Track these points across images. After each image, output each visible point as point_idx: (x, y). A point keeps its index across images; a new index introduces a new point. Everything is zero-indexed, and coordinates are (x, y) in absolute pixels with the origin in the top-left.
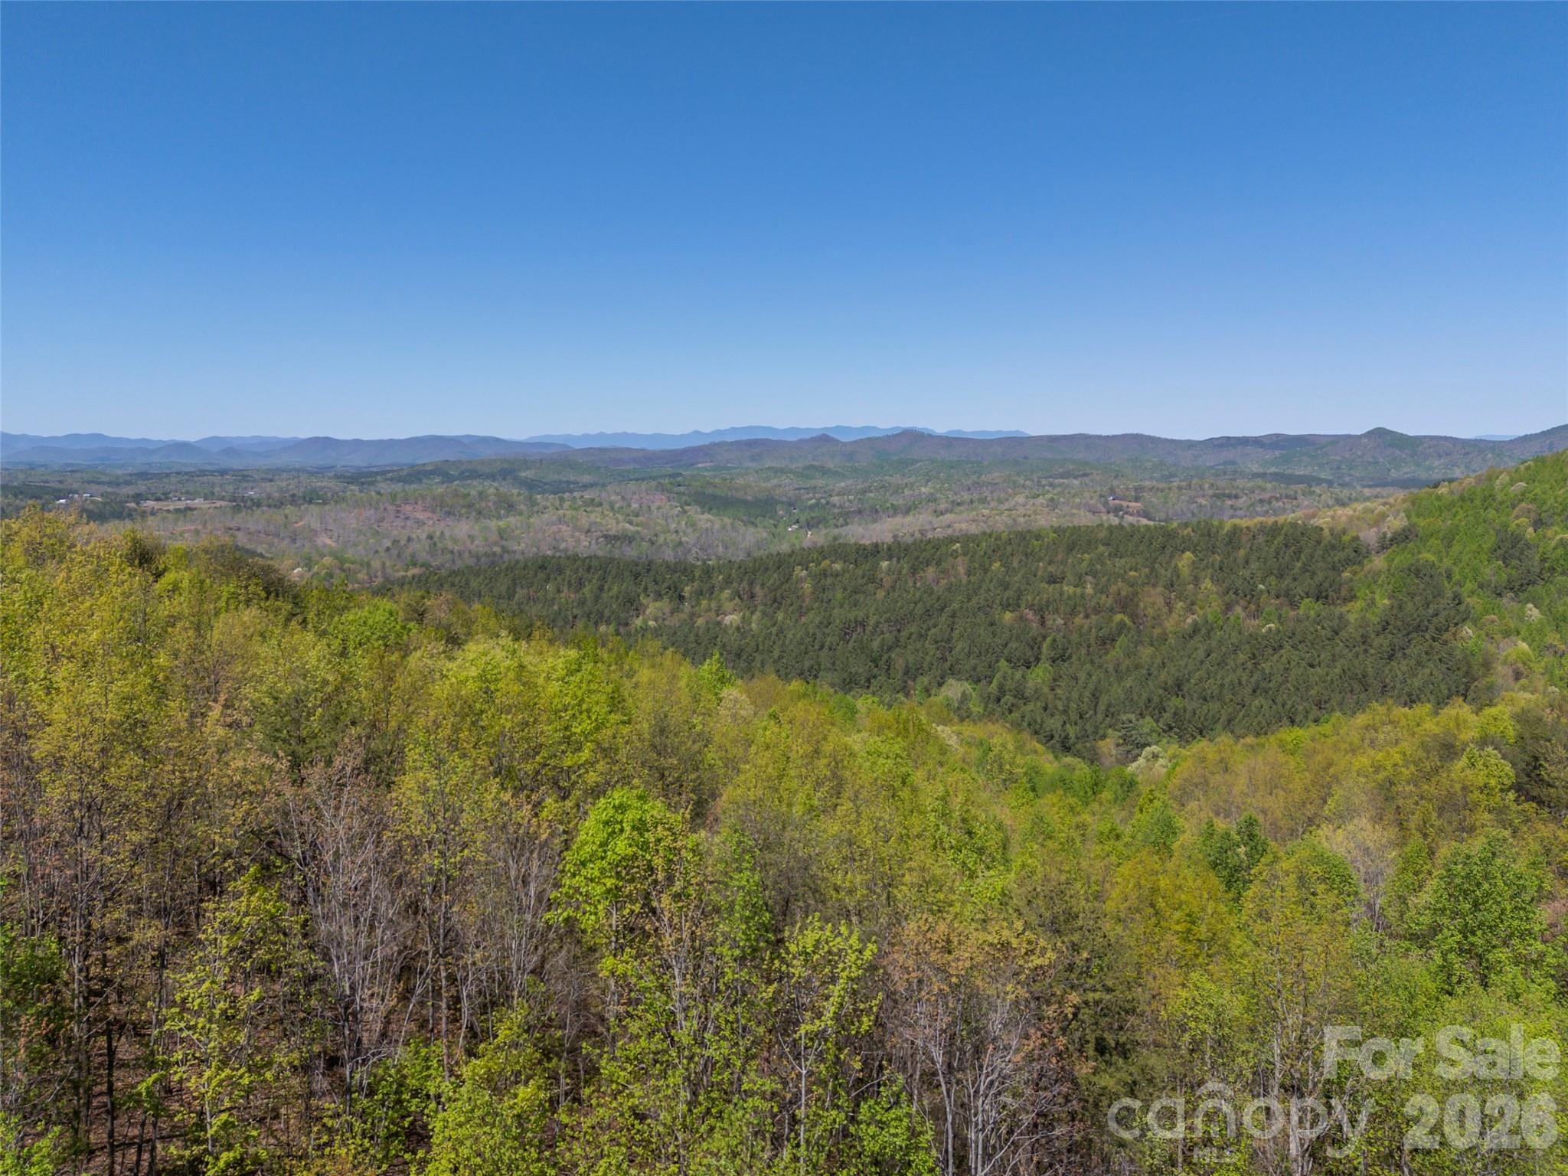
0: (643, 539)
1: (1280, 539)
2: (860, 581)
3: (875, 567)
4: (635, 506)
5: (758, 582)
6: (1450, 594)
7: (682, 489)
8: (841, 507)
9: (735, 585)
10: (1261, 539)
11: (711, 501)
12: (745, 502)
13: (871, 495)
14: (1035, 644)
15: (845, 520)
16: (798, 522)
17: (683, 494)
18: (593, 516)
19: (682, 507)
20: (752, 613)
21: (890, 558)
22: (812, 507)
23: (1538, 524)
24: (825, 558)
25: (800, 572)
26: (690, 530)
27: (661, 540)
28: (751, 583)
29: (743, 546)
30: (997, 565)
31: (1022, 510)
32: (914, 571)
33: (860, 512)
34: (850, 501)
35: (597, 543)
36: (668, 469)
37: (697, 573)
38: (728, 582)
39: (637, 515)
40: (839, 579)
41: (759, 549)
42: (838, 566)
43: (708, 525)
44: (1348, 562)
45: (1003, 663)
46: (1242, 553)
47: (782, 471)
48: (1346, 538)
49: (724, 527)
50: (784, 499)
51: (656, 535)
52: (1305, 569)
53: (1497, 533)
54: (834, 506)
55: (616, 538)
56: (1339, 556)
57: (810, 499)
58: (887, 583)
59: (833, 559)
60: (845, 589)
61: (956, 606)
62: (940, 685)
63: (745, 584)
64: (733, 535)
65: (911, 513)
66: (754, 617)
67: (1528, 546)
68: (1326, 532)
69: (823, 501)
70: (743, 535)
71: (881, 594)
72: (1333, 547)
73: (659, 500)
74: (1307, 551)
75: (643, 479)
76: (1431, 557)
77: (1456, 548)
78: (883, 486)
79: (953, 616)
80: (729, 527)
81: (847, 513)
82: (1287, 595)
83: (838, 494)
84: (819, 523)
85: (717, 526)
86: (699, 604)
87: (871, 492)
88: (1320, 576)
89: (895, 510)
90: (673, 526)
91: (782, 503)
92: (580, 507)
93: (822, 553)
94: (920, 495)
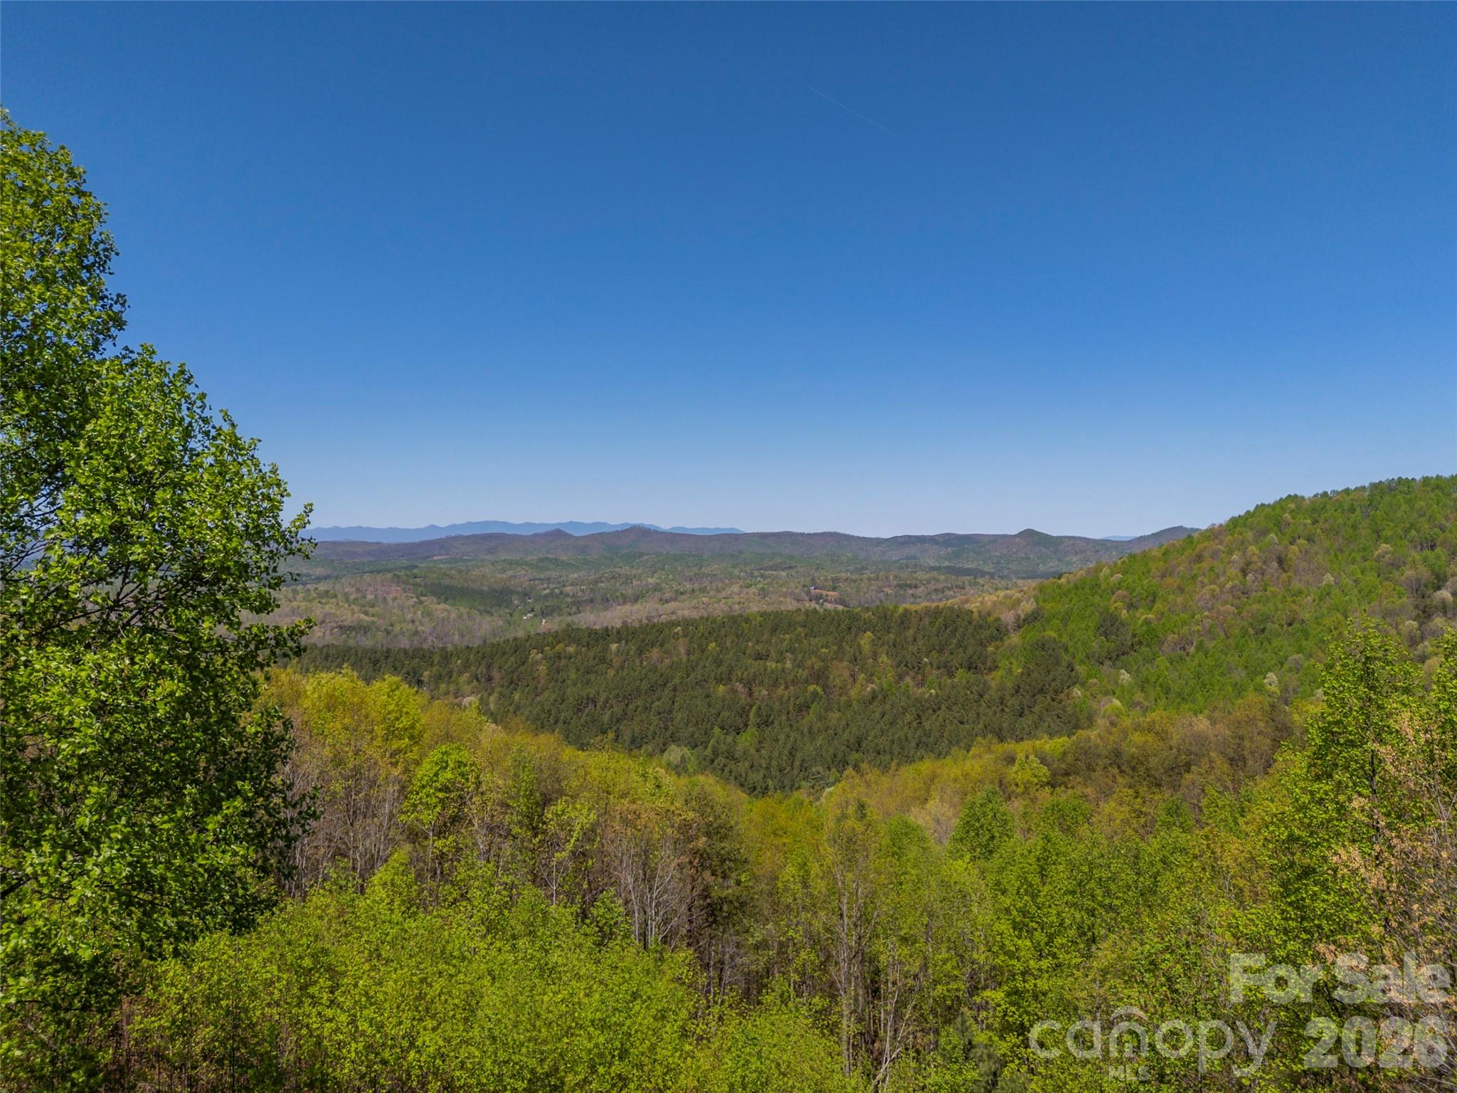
0: (378, 629)
1: (941, 620)
2: (592, 662)
3: (606, 649)
4: (370, 597)
5: (496, 665)
6: (1064, 664)
7: (418, 580)
8: (574, 596)
9: (473, 668)
10: (927, 621)
11: (445, 592)
12: (480, 593)
13: (603, 585)
14: (744, 712)
15: (578, 609)
16: (533, 610)
17: (420, 585)
18: (327, 607)
19: (418, 598)
20: (490, 694)
21: (619, 641)
22: (546, 597)
23: (1131, 606)
24: (559, 642)
25: (535, 656)
26: (426, 620)
27: (397, 628)
28: (489, 667)
29: (479, 634)
30: (713, 645)
31: (736, 599)
32: (640, 652)
33: (592, 601)
34: (583, 591)
35: (332, 634)
36: (404, 562)
37: (436, 659)
38: (466, 666)
39: (373, 606)
40: (572, 660)
41: (495, 636)
42: (571, 649)
43: (444, 615)
44: (992, 638)
45: (717, 730)
46: (911, 632)
47: (518, 563)
48: (991, 619)
49: (460, 616)
50: (519, 589)
51: (392, 625)
52: (959, 645)
53: (1101, 614)
54: (568, 595)
55: (351, 628)
56: (986, 633)
57: (545, 589)
58: (617, 662)
59: (567, 642)
60: (578, 670)
61: (677, 681)
62: (663, 751)
63: (482, 669)
64: (470, 623)
65: (640, 601)
66: (492, 699)
67: (1122, 624)
68: (976, 615)
69: (557, 591)
70: (480, 624)
71: (611, 673)
72: (981, 627)
73: (395, 591)
74: (961, 630)
75: (379, 572)
76: (1053, 634)
77: (1072, 626)
78: (613, 577)
79: (675, 690)
80: (465, 616)
81: (579, 602)
82: (945, 667)
83: (572, 585)
84: (553, 611)
85: (453, 616)
86: (437, 687)
87: (602, 582)
88: (970, 650)
89: (625, 600)
90: (409, 616)
91: (518, 593)
92: (314, 599)
93: (557, 637)
94: (647, 585)
